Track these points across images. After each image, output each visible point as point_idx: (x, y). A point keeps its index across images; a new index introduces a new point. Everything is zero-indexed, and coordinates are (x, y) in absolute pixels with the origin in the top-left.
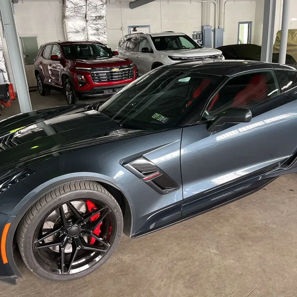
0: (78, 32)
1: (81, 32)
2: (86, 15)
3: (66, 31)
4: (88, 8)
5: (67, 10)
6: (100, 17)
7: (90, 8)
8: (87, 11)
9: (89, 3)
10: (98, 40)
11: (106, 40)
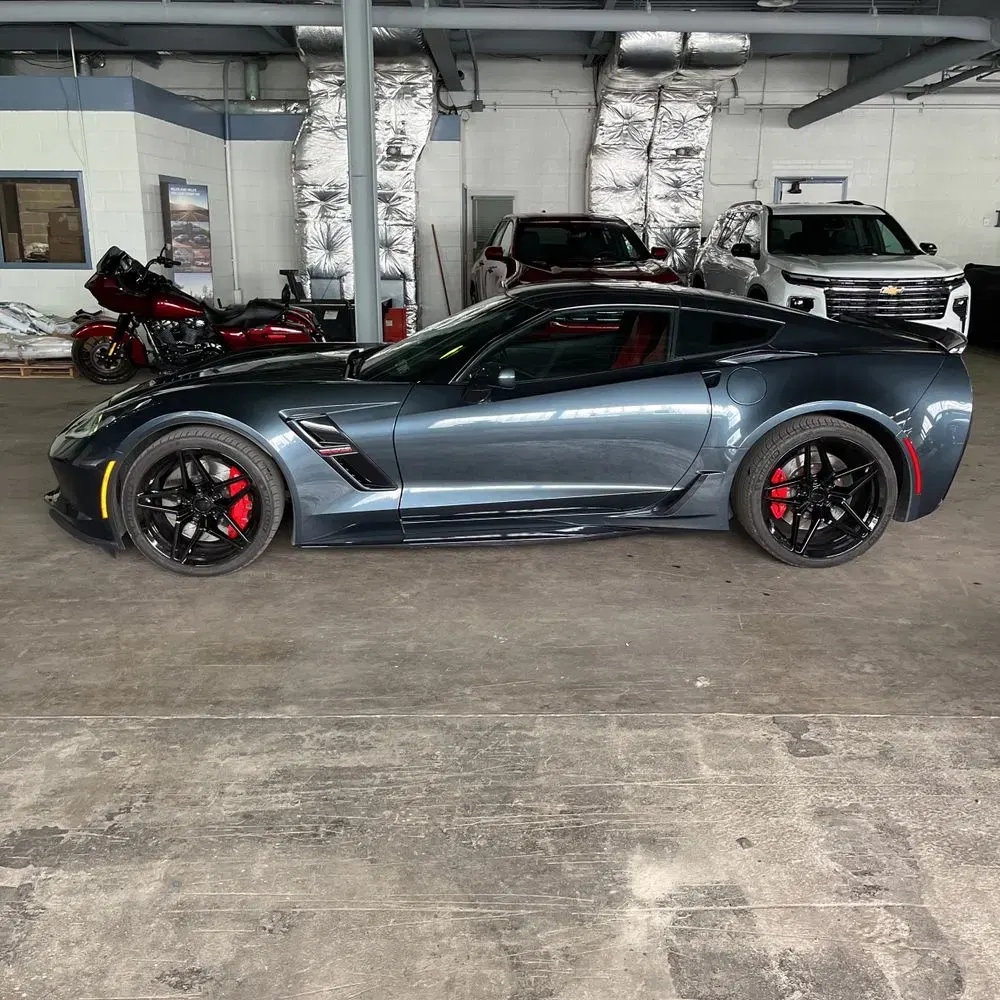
0: (620, 189)
1: (627, 190)
2: (650, 144)
3: (590, 184)
4: (658, 126)
5: (601, 132)
6: (688, 152)
7: (665, 126)
8: (656, 133)
9: (664, 114)
10: (673, 213)
11: (698, 213)
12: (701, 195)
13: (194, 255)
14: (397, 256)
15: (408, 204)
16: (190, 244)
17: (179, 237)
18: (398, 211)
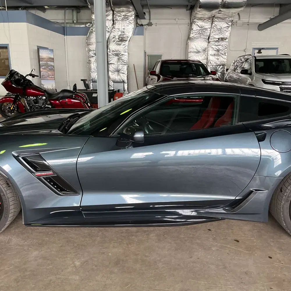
0: (198, 52)
1: (201, 52)
2: (209, 36)
3: (188, 50)
4: (212, 30)
5: (192, 32)
6: (223, 39)
7: (214, 30)
8: (211, 33)
9: (214, 26)
10: (217, 60)
11: (225, 60)
12: (226, 54)
13: (48, 73)
14: (121, 75)
15: (125, 57)
16: (47, 70)
17: (43, 67)
18: (122, 59)
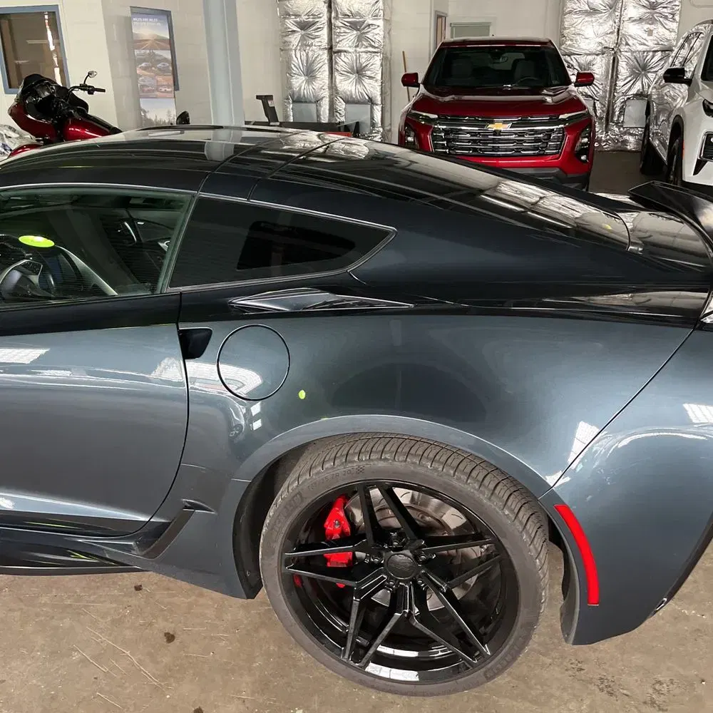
0: (593, 12)
1: (602, 12)
3: (564, 7)
10: (645, 36)
11: (673, 35)
12: (677, 18)
13: (157, 81)
14: (366, 81)
15: (376, 31)
16: (153, 71)
17: (143, 65)
18: (367, 39)
